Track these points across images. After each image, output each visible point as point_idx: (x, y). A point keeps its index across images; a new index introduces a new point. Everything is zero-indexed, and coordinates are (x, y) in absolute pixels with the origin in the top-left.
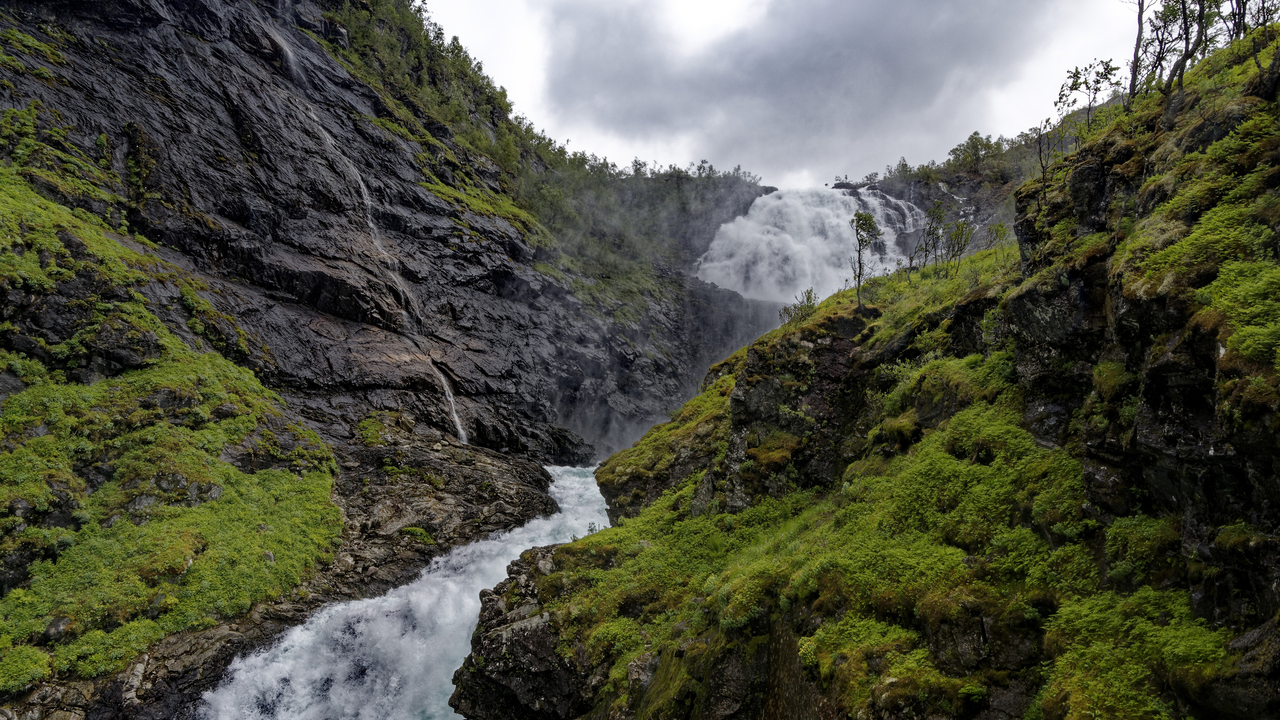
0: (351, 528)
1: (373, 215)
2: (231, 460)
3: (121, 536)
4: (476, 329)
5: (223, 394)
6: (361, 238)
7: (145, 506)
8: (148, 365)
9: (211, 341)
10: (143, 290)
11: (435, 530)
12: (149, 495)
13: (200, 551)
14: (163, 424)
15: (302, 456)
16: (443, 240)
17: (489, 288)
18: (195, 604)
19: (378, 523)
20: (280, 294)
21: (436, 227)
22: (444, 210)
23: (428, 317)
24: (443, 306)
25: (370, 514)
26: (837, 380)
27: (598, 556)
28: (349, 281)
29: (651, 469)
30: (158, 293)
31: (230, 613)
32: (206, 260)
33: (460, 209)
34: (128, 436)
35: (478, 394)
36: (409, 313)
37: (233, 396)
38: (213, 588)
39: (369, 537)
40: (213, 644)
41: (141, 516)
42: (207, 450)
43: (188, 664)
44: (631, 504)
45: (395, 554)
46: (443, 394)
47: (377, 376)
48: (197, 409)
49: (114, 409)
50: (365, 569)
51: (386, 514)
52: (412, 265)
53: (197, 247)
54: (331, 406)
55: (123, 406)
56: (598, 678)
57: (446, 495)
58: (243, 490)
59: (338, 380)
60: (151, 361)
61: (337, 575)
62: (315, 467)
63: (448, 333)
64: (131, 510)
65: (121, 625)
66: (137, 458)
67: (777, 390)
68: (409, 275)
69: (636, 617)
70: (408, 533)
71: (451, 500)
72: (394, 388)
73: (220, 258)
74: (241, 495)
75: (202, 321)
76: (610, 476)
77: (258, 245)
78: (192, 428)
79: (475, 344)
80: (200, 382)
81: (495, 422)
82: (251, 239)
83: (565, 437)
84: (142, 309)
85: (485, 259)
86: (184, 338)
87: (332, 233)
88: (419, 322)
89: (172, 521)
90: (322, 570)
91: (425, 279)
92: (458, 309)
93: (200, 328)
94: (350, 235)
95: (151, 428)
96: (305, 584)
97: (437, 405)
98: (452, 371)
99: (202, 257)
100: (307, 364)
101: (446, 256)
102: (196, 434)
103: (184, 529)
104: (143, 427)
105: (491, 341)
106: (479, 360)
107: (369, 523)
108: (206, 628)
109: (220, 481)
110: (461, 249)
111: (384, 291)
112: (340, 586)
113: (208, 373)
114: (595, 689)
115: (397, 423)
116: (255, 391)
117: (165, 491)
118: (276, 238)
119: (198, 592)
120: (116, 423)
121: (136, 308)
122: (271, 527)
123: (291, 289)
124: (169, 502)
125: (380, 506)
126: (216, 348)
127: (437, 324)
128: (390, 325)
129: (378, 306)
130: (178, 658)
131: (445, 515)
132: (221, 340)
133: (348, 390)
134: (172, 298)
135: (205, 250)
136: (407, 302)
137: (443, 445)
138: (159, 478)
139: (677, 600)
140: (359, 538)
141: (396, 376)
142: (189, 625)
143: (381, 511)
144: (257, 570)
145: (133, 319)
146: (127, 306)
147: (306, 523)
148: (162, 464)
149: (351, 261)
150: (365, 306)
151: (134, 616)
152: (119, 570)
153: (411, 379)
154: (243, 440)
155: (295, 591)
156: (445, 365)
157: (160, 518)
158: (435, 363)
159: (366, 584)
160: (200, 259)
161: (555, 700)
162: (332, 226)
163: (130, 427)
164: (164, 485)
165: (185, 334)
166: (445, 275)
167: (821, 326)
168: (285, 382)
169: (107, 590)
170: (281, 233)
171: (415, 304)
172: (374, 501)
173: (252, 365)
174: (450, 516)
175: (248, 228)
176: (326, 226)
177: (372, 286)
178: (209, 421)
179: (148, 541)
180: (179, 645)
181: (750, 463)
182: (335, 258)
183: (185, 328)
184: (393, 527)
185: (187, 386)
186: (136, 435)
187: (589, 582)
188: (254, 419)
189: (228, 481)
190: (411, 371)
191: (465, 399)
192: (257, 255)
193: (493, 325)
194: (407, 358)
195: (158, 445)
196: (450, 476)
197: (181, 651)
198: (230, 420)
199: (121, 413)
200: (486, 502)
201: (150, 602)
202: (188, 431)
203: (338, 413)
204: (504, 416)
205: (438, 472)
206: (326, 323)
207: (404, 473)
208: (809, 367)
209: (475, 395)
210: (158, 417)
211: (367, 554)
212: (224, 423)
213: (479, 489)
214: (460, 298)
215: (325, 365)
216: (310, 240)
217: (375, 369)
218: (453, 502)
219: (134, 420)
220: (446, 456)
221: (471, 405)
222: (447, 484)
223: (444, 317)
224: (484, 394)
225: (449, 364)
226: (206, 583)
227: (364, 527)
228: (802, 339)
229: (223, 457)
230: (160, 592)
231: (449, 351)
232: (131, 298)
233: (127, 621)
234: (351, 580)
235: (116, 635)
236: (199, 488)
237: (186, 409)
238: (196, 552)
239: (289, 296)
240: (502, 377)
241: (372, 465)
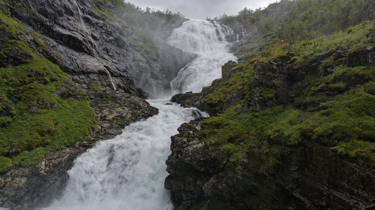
0: (97, 117)
1: (82, 17)
2: (58, 95)
3: (29, 120)
4: (114, 56)
5: (52, 73)
6: (79, 25)
7: (34, 109)
8: (27, 62)
9: (45, 55)
10: (22, 36)
11: (124, 118)
12: (35, 106)
13: (56, 124)
14: (36, 82)
15: (79, 94)
16: (101, 27)
17: (115, 43)
18: (57, 142)
19: (106, 116)
20: (59, 41)
21: (99, 23)
22: (101, 18)
23: (100, 51)
24: (104, 48)
25: (102, 113)
26: (284, 74)
27: (216, 125)
28: (79, 38)
29: (224, 99)
30: (27, 38)
31: (69, 145)
32: (37, 28)
33: (105, 18)
34: (25, 86)
35: (118, 76)
36: (95, 50)
37: (55, 74)
38: (62, 137)
39: (103, 120)
40: (66, 155)
41: (33, 113)
42: (50, 91)
43: (59, 161)
44: (220, 110)
45: (112, 126)
46: (109, 76)
47: (91, 70)
48: (45, 78)
49: (19, 77)
50: (105, 130)
51: (107, 113)
52: (95, 35)
53: (33, 24)
54: (80, 78)
55: (22, 76)
56: (226, 161)
57: (124, 107)
58: (64, 105)
59: (81, 70)
60: (28, 61)
61: (97, 132)
62: (83, 98)
63: (107, 57)
64: (30, 111)
65: (34, 149)
66: (29, 94)
67: (267, 76)
68: (94, 38)
69: (233, 143)
70: (115, 119)
71: (126, 109)
72: (95, 74)
73: (40, 28)
74: (64, 106)
75: (41, 48)
76: (212, 101)
77: (52, 24)
78: (44, 84)
79: (114, 61)
80: (45, 69)
81: (124, 85)
82: (50, 22)
83: (141, 91)
84: (23, 43)
85: (113, 34)
86: (37, 54)
87: (71, 22)
88: (98, 53)
89: (44, 115)
90: (92, 131)
91: (98, 39)
92: (108, 50)
93: (41, 51)
94: (76, 23)
95: (32, 84)
96: (89, 135)
97: (108, 79)
98: (110, 69)
99: (35, 27)
100: (72, 65)
101: (103, 33)
102: (46, 86)
103: (49, 117)
104: (29, 83)
105: (118, 60)
106: (117, 65)
107: (103, 116)
108: (62, 149)
109: (57, 102)
110: (107, 31)
111: (88, 42)
112: (99, 135)
113: (46, 66)
114: (225, 165)
115: (102, 84)
116: (61, 73)
117: (40, 105)
118: (55, 23)
119: (58, 138)
120: (20, 81)
121: (21, 43)
122: (75, 117)
123: (61, 40)
124: (42, 108)
125: (105, 111)
126: (46, 58)
127: (103, 54)
128: (90, 53)
129: (87, 47)
130: (55, 159)
131: (126, 113)
132: (48, 55)
133: (83, 74)
134: (31, 40)
135: (36, 24)
136: (95, 46)
137: (119, 92)
138: (38, 101)
139: (248, 138)
140: (100, 121)
141: (95, 70)
142: (56, 149)
143: (105, 112)
144: (75, 131)
145: (21, 46)
146: (18, 42)
147: (85, 116)
148: (38, 96)
149: (77, 32)
150: (84, 47)
151: (38, 146)
152: (30, 131)
153: (100, 71)
154: (60, 89)
155: (87, 137)
156: (108, 67)
157: (40, 113)
158: (105, 66)
159: (107, 135)
160: (35, 28)
161: (208, 168)
162: (71, 20)
163: (25, 83)
164: (40, 103)
165: (37, 52)
166: (104, 38)
167: (278, 58)
168: (66, 70)
169: (28, 137)
170: (57, 21)
171: (97, 47)
172: (102, 109)
173: (58, 64)
174: (127, 114)
175: (48, 18)
176: (69, 20)
177: (85, 40)
178: (49, 82)
179: (38, 121)
180: (54, 155)
181: (261, 97)
182: (73, 31)
183: (36, 50)
184: (110, 117)
185: (41, 70)
186: (28, 86)
187: (214, 133)
188: (63, 82)
189: (59, 102)
190: (100, 68)
191: (114, 78)
192: (51, 27)
193: (118, 55)
194: (98, 64)
195: (35, 90)
196: (125, 101)
197: (55, 157)
198: (55, 82)
199: (21, 78)
200: (139, 109)
201: (43, 141)
202: (43, 85)
203: (82, 81)
204: (125, 84)
205: (121, 100)
206: (73, 52)
207: (110, 100)
208: (276, 70)
209: (117, 77)
210: (33, 80)
211: (104, 126)
212: (53, 82)
213: (135, 105)
214: (109, 46)
215: (76, 65)
216: (65, 24)
217: (90, 67)
218: (127, 109)
219: (27, 81)
220: (121, 95)
221: (116, 80)
222: (124, 104)
223: (105, 52)
224: (119, 77)
225: (109, 67)
226: (60, 135)
227: (101, 117)
228: (273, 62)
229: (55, 94)
230: (46, 138)
231: (108, 63)
232: (18, 39)
233: (36, 147)
234: (101, 134)
235: (32, 153)
236: (51, 104)
237: (42, 78)
238: (55, 125)
239: (61, 42)
240: (123, 71)
241: (99, 98)
